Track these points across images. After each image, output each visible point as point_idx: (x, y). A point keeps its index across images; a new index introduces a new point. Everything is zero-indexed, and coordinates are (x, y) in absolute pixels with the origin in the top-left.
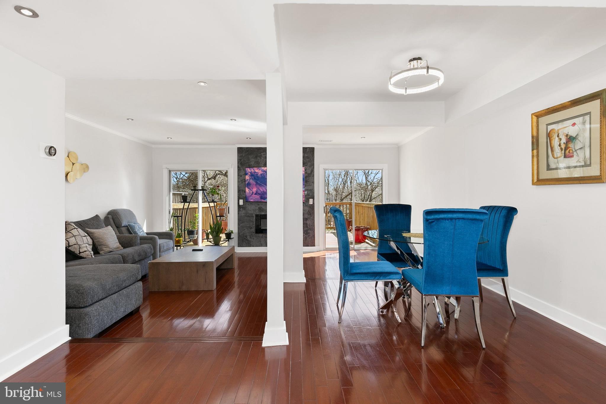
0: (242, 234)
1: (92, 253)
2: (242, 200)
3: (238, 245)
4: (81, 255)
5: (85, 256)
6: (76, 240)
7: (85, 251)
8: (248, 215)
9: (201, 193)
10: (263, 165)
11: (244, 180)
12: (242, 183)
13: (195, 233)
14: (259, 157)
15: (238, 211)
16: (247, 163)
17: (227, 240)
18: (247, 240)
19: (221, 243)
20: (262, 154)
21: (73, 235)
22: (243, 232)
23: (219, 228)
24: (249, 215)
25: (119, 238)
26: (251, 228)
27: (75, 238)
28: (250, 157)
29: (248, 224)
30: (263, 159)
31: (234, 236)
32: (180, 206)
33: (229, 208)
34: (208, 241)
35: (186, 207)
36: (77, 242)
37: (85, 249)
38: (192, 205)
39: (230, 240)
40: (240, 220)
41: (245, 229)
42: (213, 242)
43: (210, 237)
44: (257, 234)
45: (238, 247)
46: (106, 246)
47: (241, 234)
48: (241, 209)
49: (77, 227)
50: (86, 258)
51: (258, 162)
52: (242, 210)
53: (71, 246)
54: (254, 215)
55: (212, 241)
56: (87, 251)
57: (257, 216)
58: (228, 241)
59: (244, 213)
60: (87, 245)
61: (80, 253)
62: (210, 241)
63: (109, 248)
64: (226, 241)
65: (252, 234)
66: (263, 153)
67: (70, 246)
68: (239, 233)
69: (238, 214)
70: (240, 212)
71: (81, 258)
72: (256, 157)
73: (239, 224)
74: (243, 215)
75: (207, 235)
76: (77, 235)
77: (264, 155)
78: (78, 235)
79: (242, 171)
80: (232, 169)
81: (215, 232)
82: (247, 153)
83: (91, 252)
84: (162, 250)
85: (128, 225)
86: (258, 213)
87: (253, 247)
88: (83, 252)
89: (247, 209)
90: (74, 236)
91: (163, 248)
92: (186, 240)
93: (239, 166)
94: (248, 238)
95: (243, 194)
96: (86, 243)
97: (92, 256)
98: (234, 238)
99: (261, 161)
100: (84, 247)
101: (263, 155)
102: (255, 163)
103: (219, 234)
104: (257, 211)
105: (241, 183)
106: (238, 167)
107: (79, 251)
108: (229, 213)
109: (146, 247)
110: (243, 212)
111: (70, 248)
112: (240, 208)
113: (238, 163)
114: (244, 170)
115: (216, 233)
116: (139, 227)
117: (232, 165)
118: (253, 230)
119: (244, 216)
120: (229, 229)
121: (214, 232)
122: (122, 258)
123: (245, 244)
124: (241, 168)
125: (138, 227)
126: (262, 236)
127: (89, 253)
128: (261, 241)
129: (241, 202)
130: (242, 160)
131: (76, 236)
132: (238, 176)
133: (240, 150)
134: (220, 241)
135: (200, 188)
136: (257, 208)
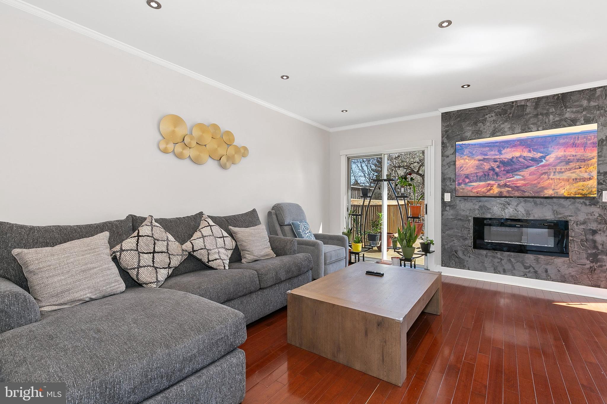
0: (449, 247)
1: (227, 262)
2: (450, 193)
3: (442, 263)
4: (211, 264)
5: (215, 267)
6: (204, 242)
7: (216, 260)
8: (459, 218)
9: (386, 183)
10: (489, 135)
11: (453, 163)
12: (449, 167)
13: (378, 237)
14: (481, 122)
15: (442, 211)
16: (459, 135)
17: (424, 253)
18: (458, 258)
19: (414, 256)
20: (486, 116)
21: (202, 235)
22: (451, 244)
23: (411, 235)
24: (462, 218)
25: (271, 241)
26: (465, 239)
27: (204, 239)
28: (464, 125)
29: (460, 231)
30: (488, 124)
31: (436, 248)
32: (359, 202)
33: (426, 205)
34: (395, 251)
35: (366, 203)
36: (205, 246)
37: (217, 256)
38: (374, 202)
39: (428, 254)
40: (446, 225)
41: (454, 240)
42: (402, 254)
43: (399, 245)
44: (476, 250)
45: (442, 266)
46: (249, 253)
47: (446, 247)
48: (448, 208)
49: (213, 224)
50: (216, 269)
51: (479, 130)
52: (448, 210)
53: (197, 251)
54: (470, 218)
55: (401, 252)
56: (218, 259)
57: (475, 219)
58: (426, 255)
59: (452, 215)
60: (222, 251)
61: (209, 261)
62: (398, 252)
63: (254, 256)
64: (423, 255)
65: (466, 249)
66: (489, 115)
67: (195, 251)
68: (443, 245)
69: (442, 215)
70: (446, 213)
71: (211, 268)
72: (476, 124)
73: (443, 231)
74: (451, 217)
75: (395, 243)
76: (207, 236)
77: (490, 119)
78: (210, 236)
79: (449, 148)
80: (433, 148)
81: (405, 240)
82: (459, 119)
83: (224, 261)
84: (328, 262)
85: (292, 223)
86: (478, 216)
87: (469, 270)
88: (213, 261)
89: (457, 208)
90: (203, 237)
91: (331, 259)
92: (366, 247)
93: (445, 142)
94: (460, 254)
95: (451, 185)
96: (220, 248)
97: (224, 267)
98: (434, 251)
99: (484, 129)
100: (215, 253)
101: (490, 117)
102: (473, 133)
103: (411, 244)
104: (477, 212)
105: (447, 167)
106: (443, 143)
107: (208, 258)
108: (426, 213)
109: (301, 259)
110: (450, 213)
111: (195, 254)
112: (446, 206)
113: (442, 137)
114: (452, 147)
115: (407, 242)
116: (305, 227)
117: (432, 141)
118: (470, 242)
119: (452, 219)
120: (427, 238)
121: (403, 241)
122: (256, 276)
123: (454, 263)
124: (447, 145)
125: (303, 227)
126: (487, 254)
127: (222, 262)
128: (483, 263)
129: (448, 197)
130: (450, 131)
131: (205, 236)
132: (442, 156)
133: (446, 117)
134: (413, 253)
135: (385, 178)
136: (477, 207)
